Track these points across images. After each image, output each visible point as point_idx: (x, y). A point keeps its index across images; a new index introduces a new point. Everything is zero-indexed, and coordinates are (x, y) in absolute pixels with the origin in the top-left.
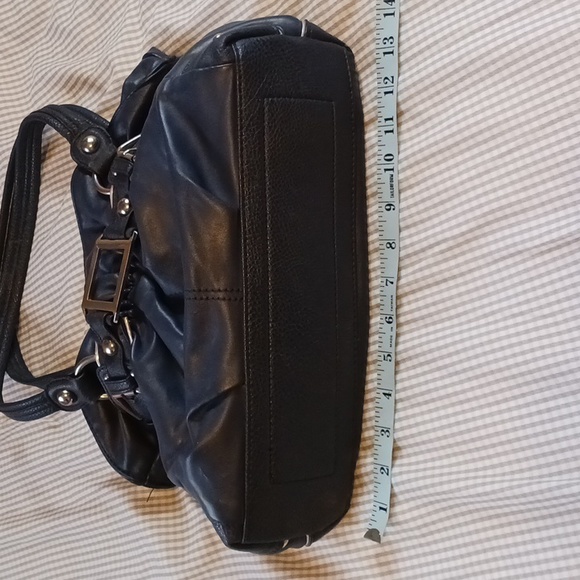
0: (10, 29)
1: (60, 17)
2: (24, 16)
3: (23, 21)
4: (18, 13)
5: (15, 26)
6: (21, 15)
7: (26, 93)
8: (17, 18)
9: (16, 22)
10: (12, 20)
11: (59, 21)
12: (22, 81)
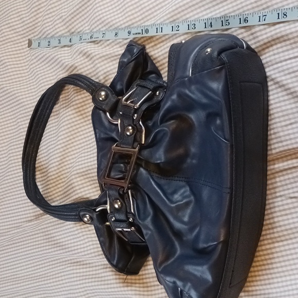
0: (18, 30)
1: (46, 27)
2: (26, 25)
3: (25, 27)
4: (22, 22)
5: (21, 29)
6: (24, 24)
7: (26, 64)
8: (22, 25)
9: (21, 27)
10: (19, 26)
11: (45, 30)
12: (24, 57)
